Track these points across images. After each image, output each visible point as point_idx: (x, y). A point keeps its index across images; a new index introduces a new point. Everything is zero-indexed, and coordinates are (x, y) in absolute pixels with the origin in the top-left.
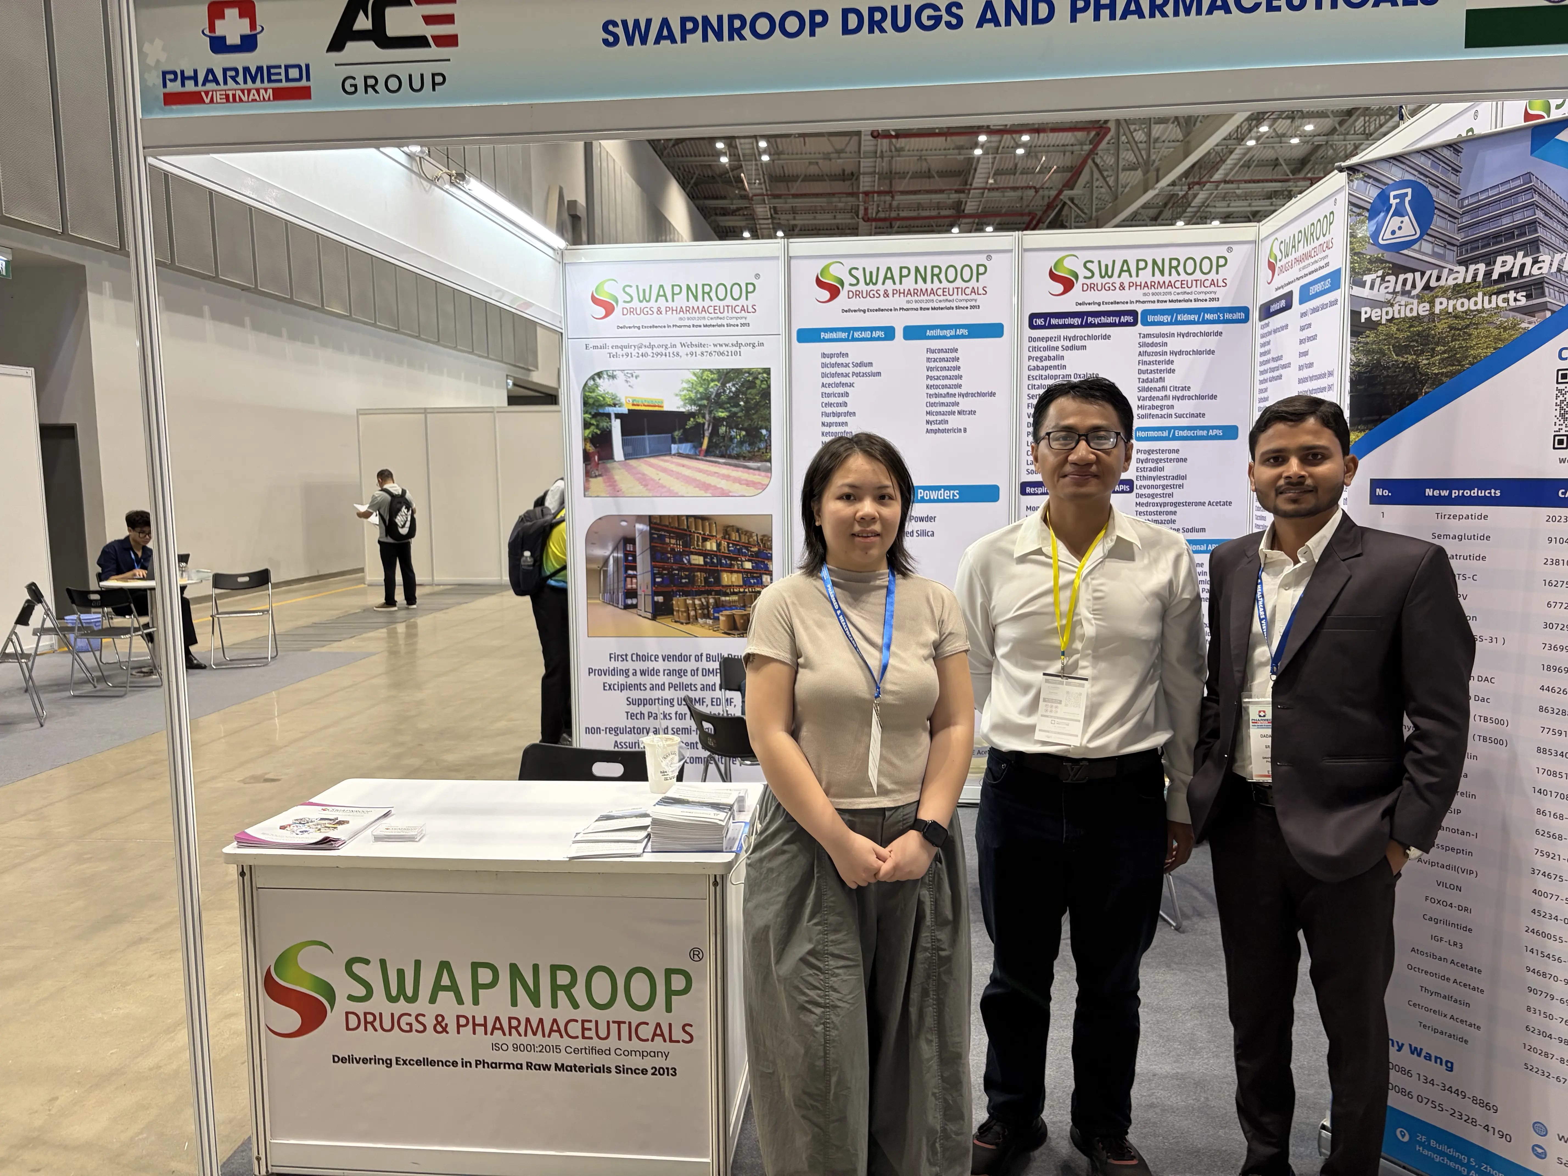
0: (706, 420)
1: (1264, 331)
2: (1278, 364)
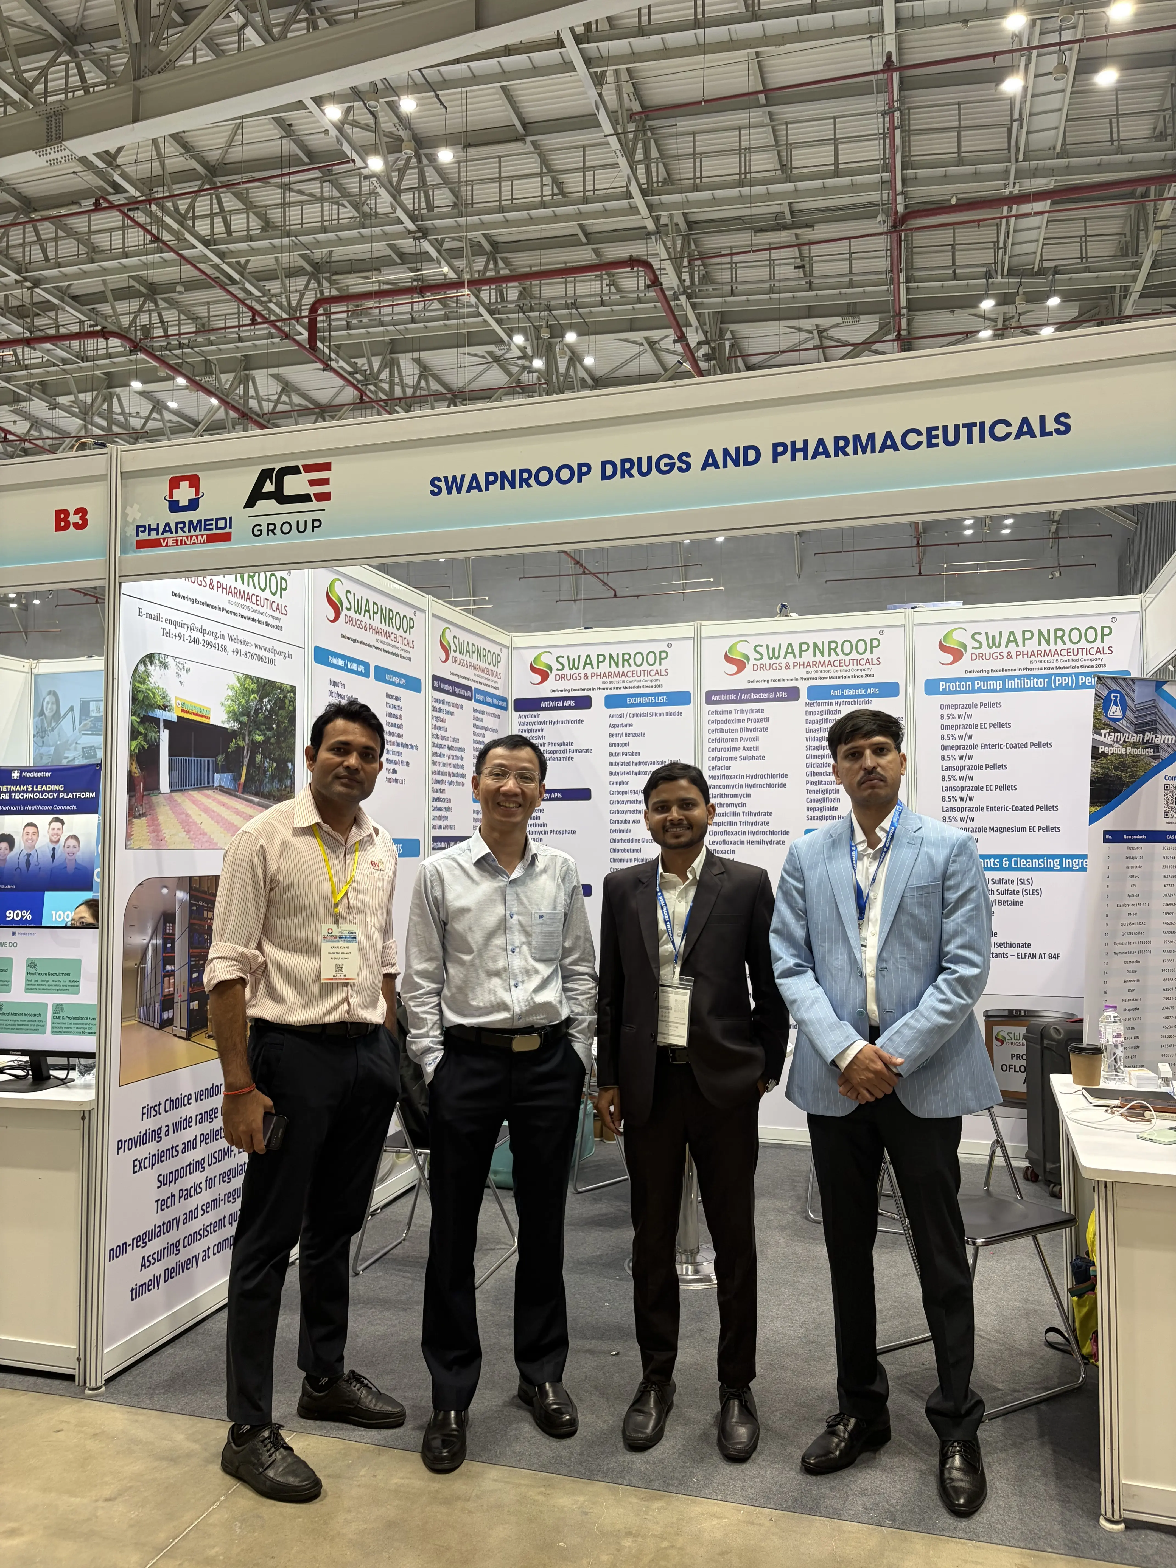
0: (244, 744)
1: (528, 720)
2: (563, 748)
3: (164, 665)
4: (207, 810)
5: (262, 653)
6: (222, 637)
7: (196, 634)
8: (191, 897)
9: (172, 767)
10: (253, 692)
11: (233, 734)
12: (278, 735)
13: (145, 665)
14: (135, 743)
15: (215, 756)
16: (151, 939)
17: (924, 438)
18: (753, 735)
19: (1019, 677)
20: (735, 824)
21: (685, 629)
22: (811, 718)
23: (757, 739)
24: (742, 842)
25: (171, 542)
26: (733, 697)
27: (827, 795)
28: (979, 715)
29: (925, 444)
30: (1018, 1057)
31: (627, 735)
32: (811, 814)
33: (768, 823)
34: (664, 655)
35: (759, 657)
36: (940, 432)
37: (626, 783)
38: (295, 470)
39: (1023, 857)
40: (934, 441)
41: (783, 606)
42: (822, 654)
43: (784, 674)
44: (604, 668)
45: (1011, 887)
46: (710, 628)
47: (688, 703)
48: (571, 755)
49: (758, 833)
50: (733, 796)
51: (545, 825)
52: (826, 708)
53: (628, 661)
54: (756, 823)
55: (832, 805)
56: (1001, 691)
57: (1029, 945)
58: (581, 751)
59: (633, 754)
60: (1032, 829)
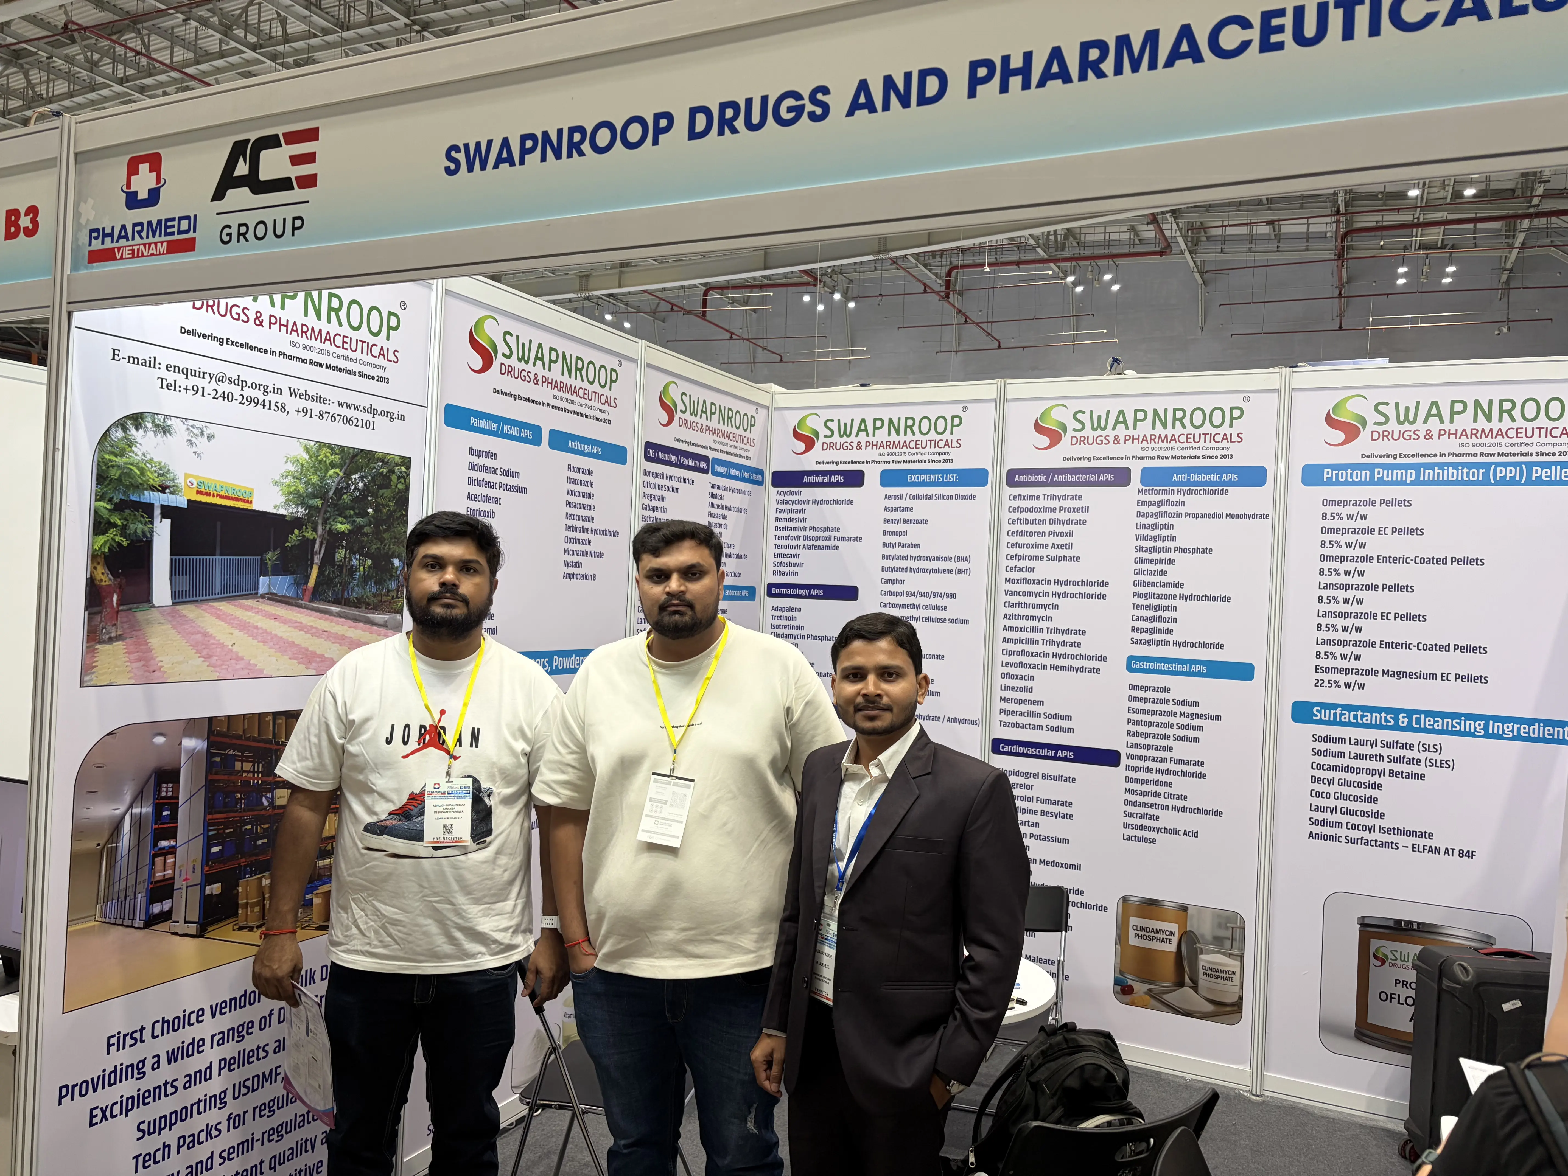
0: (316, 535)
1: (787, 498)
2: (827, 534)
3: (164, 430)
4: (243, 626)
5: (351, 413)
6: (279, 391)
7: (225, 387)
8: (209, 747)
9: (175, 570)
10: (333, 465)
11: (297, 523)
12: (377, 522)
13: (125, 429)
14: (101, 539)
15: (260, 552)
16: (131, 806)
17: (1254, 34)
18: (1066, 528)
19: (1441, 466)
20: (1036, 642)
21: (987, 388)
22: (1144, 509)
23: (1071, 534)
24: (1044, 667)
25: (127, 253)
26: (1043, 478)
27: (1160, 613)
28: (1377, 517)
29: (1255, 45)
30: (1405, 984)
31: (905, 521)
32: (1137, 636)
33: (1079, 644)
34: (957, 421)
35: (1079, 426)
36: (1288, 21)
37: (901, 582)
38: (272, 142)
39: (1428, 713)
40: (1275, 38)
41: (1116, 360)
42: (1164, 425)
43: (1112, 450)
44: (882, 435)
45: (1409, 754)
46: (1018, 387)
47: (984, 483)
48: (837, 543)
49: (1065, 656)
50: (1034, 606)
51: (802, 628)
52: (1166, 497)
53: (911, 427)
54: (1064, 644)
55: (1165, 626)
56: (1412, 484)
57: (1431, 835)
58: (849, 539)
59: (912, 546)
60: (1445, 677)
